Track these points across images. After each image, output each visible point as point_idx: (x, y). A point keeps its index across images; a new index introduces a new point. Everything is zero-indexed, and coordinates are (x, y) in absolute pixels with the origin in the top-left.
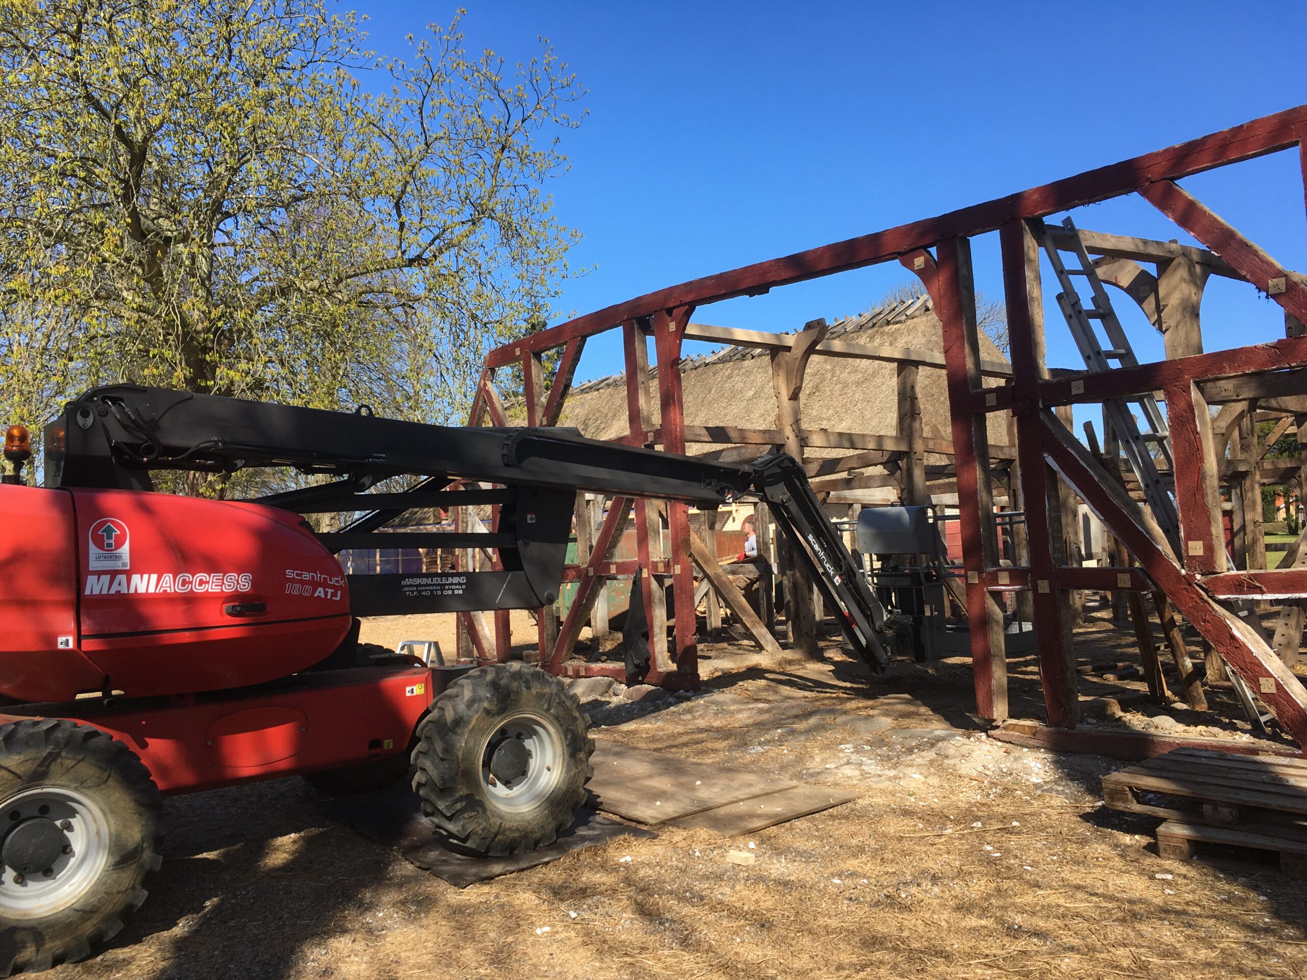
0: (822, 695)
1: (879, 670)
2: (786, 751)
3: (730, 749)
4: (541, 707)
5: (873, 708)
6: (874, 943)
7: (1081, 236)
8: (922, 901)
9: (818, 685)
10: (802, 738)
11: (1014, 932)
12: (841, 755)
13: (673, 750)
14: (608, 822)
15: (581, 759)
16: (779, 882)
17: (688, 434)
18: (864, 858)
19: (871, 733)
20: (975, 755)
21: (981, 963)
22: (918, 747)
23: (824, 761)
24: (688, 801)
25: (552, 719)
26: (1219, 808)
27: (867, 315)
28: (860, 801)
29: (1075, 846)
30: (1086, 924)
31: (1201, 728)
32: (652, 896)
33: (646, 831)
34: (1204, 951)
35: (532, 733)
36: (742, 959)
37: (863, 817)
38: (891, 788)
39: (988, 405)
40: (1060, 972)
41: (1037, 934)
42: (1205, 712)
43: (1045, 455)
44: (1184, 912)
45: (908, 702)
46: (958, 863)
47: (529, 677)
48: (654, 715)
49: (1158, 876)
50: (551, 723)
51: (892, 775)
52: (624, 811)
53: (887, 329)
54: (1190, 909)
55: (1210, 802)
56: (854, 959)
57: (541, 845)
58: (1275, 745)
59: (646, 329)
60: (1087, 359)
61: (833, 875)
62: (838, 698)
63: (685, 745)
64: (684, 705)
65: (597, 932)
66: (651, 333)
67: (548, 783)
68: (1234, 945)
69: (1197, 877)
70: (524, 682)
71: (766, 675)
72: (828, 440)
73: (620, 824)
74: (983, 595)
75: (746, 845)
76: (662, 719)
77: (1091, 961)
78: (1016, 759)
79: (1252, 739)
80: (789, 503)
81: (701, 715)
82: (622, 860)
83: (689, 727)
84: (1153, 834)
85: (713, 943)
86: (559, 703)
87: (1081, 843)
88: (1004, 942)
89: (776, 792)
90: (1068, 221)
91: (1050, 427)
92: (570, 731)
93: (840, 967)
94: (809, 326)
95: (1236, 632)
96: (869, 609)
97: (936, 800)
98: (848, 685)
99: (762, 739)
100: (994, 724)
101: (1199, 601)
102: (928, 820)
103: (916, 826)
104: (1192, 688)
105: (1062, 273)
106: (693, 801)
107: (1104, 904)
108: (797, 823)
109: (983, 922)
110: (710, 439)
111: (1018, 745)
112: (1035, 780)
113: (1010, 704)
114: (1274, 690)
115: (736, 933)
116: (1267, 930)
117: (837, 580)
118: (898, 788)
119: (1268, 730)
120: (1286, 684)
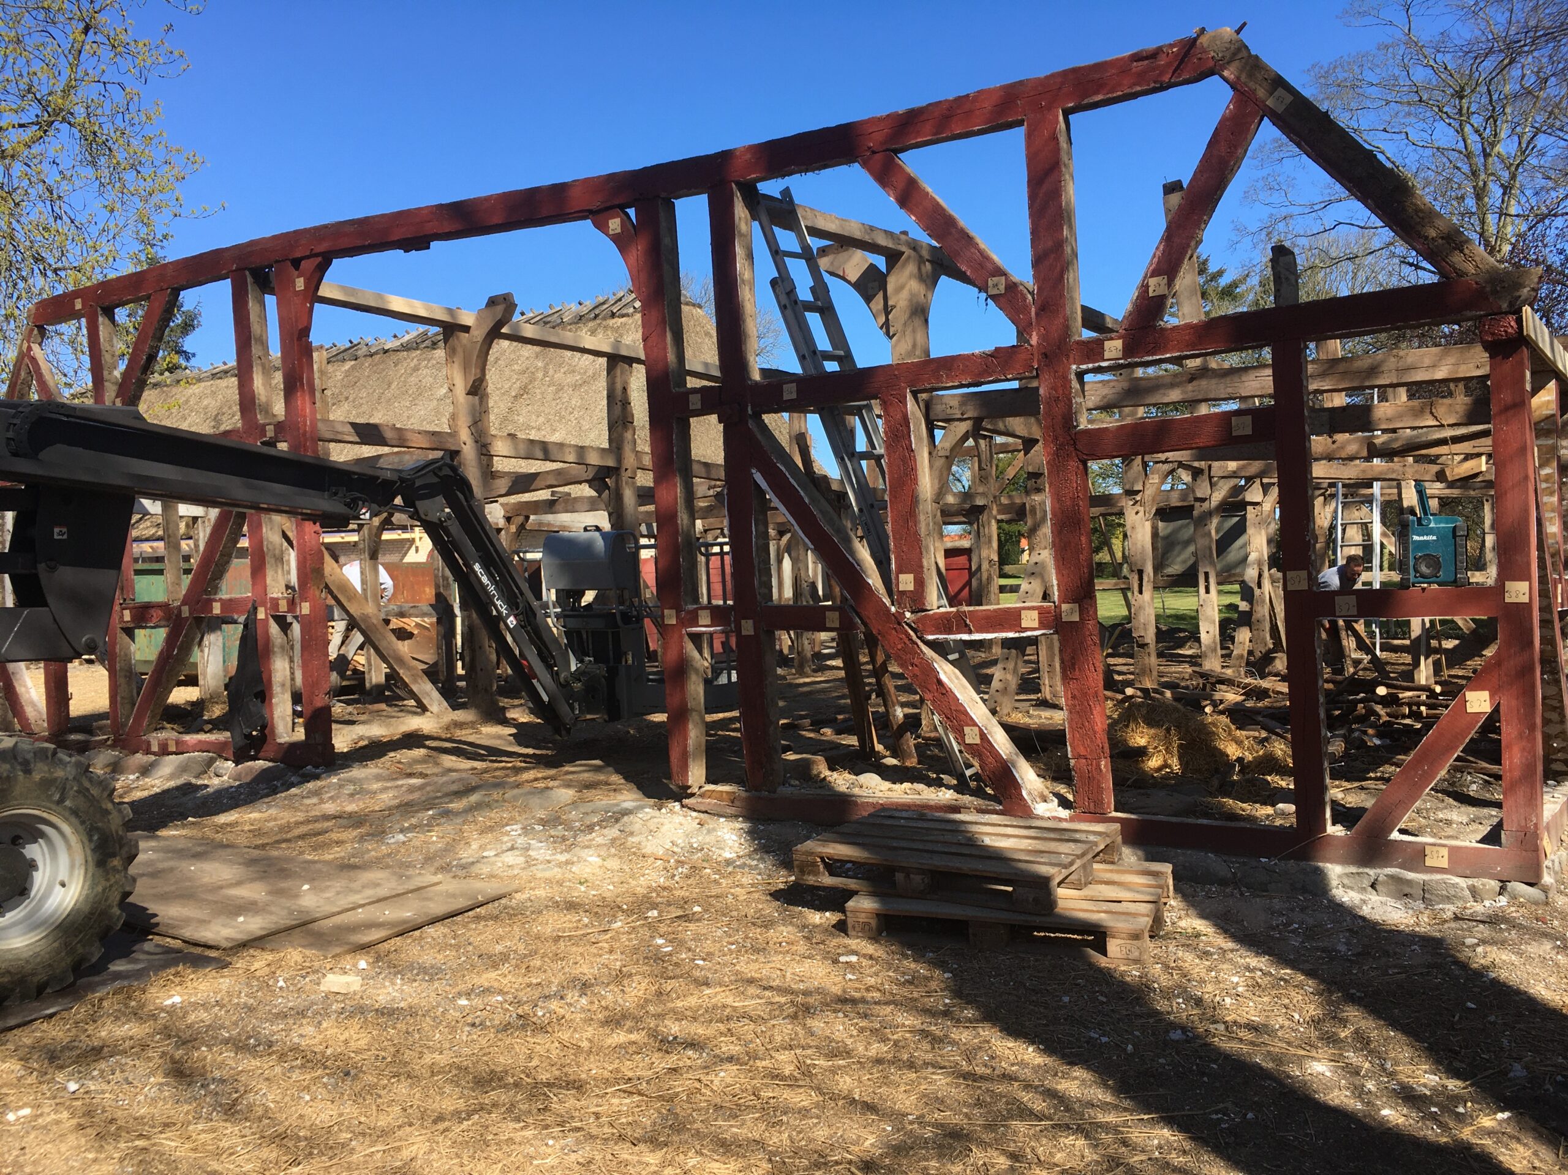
0: (496, 765)
1: (564, 733)
2: (434, 838)
3: (362, 839)
4: (49, 798)
5: (553, 778)
6: (492, 1080)
7: (800, 213)
8: (563, 1017)
9: (494, 752)
10: (459, 820)
11: (667, 1044)
12: (505, 839)
13: (284, 845)
14: (158, 950)
15: (115, 870)
16: (381, 1012)
17: (323, 430)
18: (505, 968)
19: (545, 809)
20: (664, 829)
21: (619, 1090)
22: (599, 823)
23: (482, 848)
24: (284, 913)
25: (67, 814)
26: (912, 876)
27: (589, 304)
28: (518, 896)
29: (758, 930)
30: (752, 1026)
31: (907, 785)
32: (198, 1049)
33: (214, 959)
34: (876, 1045)
35: (36, 835)
36: (308, 1124)
37: (515, 915)
38: (559, 876)
39: (691, 407)
40: (712, 1090)
41: (692, 1044)
42: (914, 768)
43: (754, 471)
44: (863, 1000)
45: (597, 769)
46: (618, 963)
47: (30, 756)
48: (266, 800)
49: (843, 959)
50: (66, 820)
51: (564, 859)
52: (188, 933)
53: (611, 322)
54: (869, 996)
55: (902, 869)
56: (461, 1104)
57: (49, 990)
58: (977, 802)
59: (265, 285)
60: (802, 358)
61: (460, 995)
62: (514, 768)
63: (302, 837)
64: (311, 785)
65: (104, 1107)
66: (272, 293)
67: (60, 904)
68: (908, 1035)
69: (884, 956)
70: (21, 764)
71: (427, 743)
72: (516, 448)
73: (179, 951)
74: (681, 637)
75: (355, 965)
76: (276, 806)
77: (750, 1071)
78: (709, 832)
79: (956, 796)
80: (449, 523)
81: (331, 798)
82: (169, 1002)
83: (313, 813)
84: (843, 911)
85: (272, 1105)
86: (79, 792)
87: (766, 927)
88: (653, 1060)
89: (412, 891)
90: (786, 192)
91: (759, 437)
92: (98, 829)
93: (440, 1118)
94: (492, 302)
95: (943, 677)
96: (553, 657)
97: (611, 887)
98: (530, 751)
99: (406, 825)
100: (689, 791)
101: (908, 642)
102: (596, 913)
103: (580, 921)
104: (903, 741)
105: (777, 253)
106: (291, 913)
107: (777, 999)
108: (430, 930)
109: (633, 1037)
110: (358, 440)
111: (714, 815)
112: (728, 855)
113: (708, 768)
114: (978, 741)
115: (307, 1088)
116: (946, 1014)
117: (512, 621)
118: (569, 876)
119: (973, 784)
120: (990, 733)
